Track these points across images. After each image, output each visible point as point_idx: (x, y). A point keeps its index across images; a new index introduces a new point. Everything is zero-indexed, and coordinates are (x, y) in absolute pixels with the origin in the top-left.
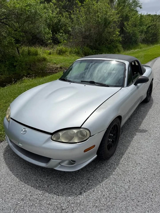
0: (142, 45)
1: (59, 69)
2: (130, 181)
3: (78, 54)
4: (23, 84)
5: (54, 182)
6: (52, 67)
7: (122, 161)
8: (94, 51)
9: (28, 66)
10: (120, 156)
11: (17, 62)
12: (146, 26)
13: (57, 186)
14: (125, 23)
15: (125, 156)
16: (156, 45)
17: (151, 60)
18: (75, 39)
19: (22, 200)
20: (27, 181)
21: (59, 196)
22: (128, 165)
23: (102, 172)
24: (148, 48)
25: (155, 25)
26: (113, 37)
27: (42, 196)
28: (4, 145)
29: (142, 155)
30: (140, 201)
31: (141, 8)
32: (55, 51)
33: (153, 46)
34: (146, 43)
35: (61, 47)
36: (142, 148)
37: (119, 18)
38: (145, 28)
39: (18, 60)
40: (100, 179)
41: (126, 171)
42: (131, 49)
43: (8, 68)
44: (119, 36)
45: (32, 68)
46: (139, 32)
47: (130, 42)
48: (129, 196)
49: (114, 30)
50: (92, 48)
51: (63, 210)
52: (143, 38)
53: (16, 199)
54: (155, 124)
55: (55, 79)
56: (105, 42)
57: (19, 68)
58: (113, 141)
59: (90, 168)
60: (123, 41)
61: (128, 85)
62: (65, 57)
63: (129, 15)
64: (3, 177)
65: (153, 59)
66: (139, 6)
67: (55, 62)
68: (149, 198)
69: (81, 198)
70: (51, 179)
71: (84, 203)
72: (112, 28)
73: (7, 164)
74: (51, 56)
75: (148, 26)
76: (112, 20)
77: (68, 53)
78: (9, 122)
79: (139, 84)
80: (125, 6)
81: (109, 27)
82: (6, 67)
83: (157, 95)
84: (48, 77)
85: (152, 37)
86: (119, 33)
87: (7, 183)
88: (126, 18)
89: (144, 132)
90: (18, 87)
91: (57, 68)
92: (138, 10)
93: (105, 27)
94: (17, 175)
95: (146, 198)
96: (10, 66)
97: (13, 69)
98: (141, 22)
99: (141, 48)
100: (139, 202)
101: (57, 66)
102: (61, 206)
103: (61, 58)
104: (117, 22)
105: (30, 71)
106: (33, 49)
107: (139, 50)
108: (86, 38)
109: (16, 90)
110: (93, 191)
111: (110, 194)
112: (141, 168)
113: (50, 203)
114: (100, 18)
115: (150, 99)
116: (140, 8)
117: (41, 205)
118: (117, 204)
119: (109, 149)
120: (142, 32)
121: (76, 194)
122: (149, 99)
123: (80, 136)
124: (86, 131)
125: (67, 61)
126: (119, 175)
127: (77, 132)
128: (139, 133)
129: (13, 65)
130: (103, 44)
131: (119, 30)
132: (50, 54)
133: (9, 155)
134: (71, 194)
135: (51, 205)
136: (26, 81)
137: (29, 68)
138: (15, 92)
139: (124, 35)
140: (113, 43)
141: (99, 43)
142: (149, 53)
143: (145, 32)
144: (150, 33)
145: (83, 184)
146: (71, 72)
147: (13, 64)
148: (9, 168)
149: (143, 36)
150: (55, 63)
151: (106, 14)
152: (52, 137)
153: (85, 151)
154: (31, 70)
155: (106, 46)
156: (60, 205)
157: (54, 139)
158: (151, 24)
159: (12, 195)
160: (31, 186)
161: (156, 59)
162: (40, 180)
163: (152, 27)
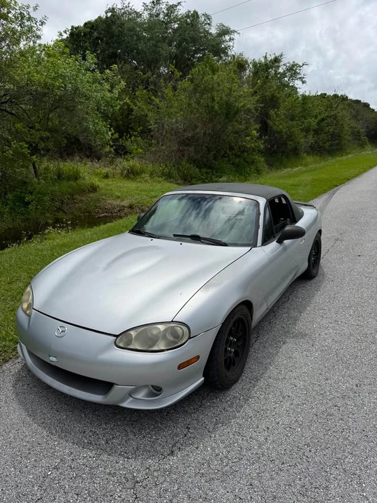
0: (310, 159)
1: (126, 210)
2: (268, 428)
3: (168, 177)
4: (48, 243)
5: (118, 434)
6: (111, 204)
7: (256, 392)
8: (204, 170)
9: (58, 204)
10: (250, 383)
11: (31, 195)
12: (316, 117)
13: (126, 441)
14: (272, 112)
15: (262, 383)
16: (340, 159)
17: (325, 191)
18: (162, 145)
19: (56, 468)
20: (64, 433)
21: (128, 458)
22: (266, 399)
23: (214, 414)
24: (322, 164)
25: (335, 117)
26: (245, 142)
27: (96, 460)
28: (13, 368)
29: (295, 381)
30: (287, 463)
31: (303, 82)
32: (119, 171)
33: (334, 161)
34: (319, 154)
35: (131, 163)
36: (296, 368)
37: (258, 101)
38: (313, 122)
39: (35, 189)
40: (211, 427)
41: (262, 410)
42: (285, 167)
43: (12, 208)
44: (258, 138)
45: (65, 208)
46: (302, 130)
47: (283, 152)
48: (266, 454)
49: (247, 128)
50: (199, 164)
51: (137, 482)
52: (312, 144)
53: (42, 467)
54: (324, 322)
55: (119, 231)
56: (228, 151)
57: (37, 209)
58: (236, 353)
59: (192, 407)
60: (267, 149)
61: (265, 242)
62: (139, 184)
63: (278, 95)
64: (13, 428)
65: (330, 188)
66: (300, 78)
67: (119, 194)
68: (304, 457)
69: (173, 460)
70: (112, 429)
71: (177, 469)
72: (243, 122)
73: (21, 403)
74: (109, 181)
75: (319, 118)
76: (242, 107)
77: (146, 176)
78: (29, 316)
79: (286, 242)
80: (270, 77)
81: (236, 121)
82: (6, 205)
83: (333, 265)
84: (102, 227)
85: (329, 141)
86: (257, 132)
87: (22, 440)
88: (272, 102)
89: (302, 337)
90: (38, 249)
91: (122, 209)
92: (296, 86)
93: (226, 121)
94: (43, 424)
95: (298, 456)
96: (17, 204)
97: (23, 209)
98: (305, 110)
99: (306, 165)
100: (283, 463)
101: (122, 204)
102: (134, 476)
103: (131, 185)
104: (253, 111)
105: (60, 215)
106: (68, 166)
107: (303, 169)
108: (187, 145)
109: (32, 255)
110: (197, 448)
111: (229, 452)
112: (292, 404)
113: (112, 472)
114: (218, 103)
115: (317, 273)
116: (301, 82)
117: (93, 476)
118: (243, 470)
119: (228, 368)
120: (307, 130)
121: (162, 455)
122: (314, 272)
123: (171, 338)
124: (182, 327)
125: (144, 193)
126: (247, 417)
127: (166, 330)
128: (291, 340)
129: (24, 201)
130: (224, 156)
131: (258, 126)
132: (106, 176)
133: (25, 387)
134: (152, 453)
135: (114, 475)
136: (54, 235)
137: (58, 206)
138: (30, 259)
139: (270, 136)
140: (245, 154)
141: (215, 154)
142: (324, 176)
143: (315, 131)
144: (326, 133)
145: (177, 435)
146: (153, 217)
147: (24, 198)
148: (27, 410)
149: (311, 139)
150: (119, 197)
151: (229, 95)
152: (116, 340)
153: (180, 367)
154: (65, 212)
155: (229, 160)
156: (131, 476)
157: (121, 345)
158: (327, 114)
159: (35, 460)
160: (73, 443)
161: (336, 188)
162: (91, 431)
163: (329, 120)
